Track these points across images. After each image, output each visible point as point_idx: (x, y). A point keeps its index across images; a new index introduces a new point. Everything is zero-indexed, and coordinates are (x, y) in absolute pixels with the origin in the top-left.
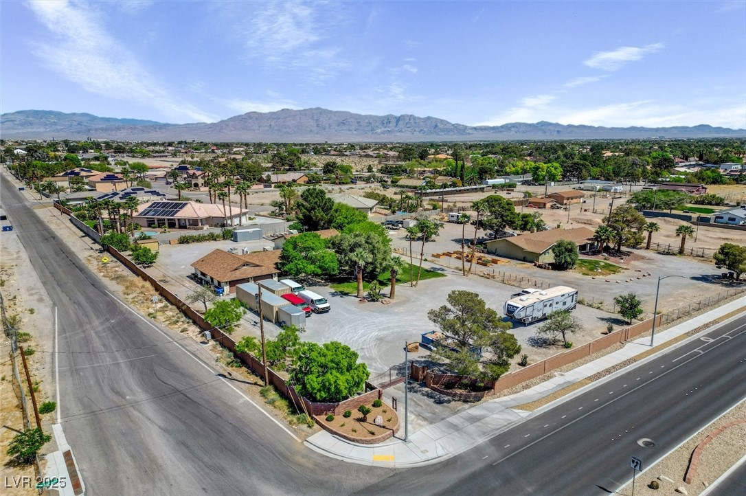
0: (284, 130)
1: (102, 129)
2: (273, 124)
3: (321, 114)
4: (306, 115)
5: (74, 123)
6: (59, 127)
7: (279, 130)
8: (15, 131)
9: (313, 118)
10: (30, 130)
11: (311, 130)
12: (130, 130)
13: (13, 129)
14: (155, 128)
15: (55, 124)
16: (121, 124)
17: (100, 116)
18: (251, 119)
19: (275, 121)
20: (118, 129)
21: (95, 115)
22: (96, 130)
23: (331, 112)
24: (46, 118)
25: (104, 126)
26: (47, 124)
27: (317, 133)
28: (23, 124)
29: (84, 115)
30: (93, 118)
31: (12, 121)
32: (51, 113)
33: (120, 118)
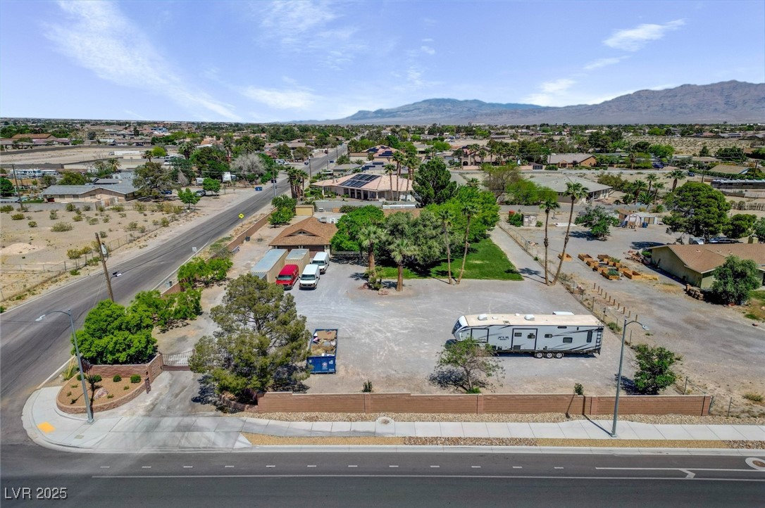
0: (679, 110)
1: (486, 114)
2: (666, 102)
3: (734, 88)
4: (712, 91)
5: (465, 109)
6: (452, 114)
7: (673, 110)
8: (418, 118)
9: (721, 94)
10: (430, 117)
11: (716, 109)
12: (510, 115)
13: (418, 116)
14: (534, 112)
15: (449, 110)
16: (504, 109)
17: (488, 102)
18: (639, 98)
19: (669, 99)
20: (501, 114)
21: (484, 101)
22: (482, 115)
23: (751, 85)
24: (444, 105)
25: (489, 111)
26: (443, 111)
27: (724, 112)
28: (425, 112)
29: (475, 101)
30: (481, 104)
31: (419, 109)
32: (448, 100)
33: (504, 103)
